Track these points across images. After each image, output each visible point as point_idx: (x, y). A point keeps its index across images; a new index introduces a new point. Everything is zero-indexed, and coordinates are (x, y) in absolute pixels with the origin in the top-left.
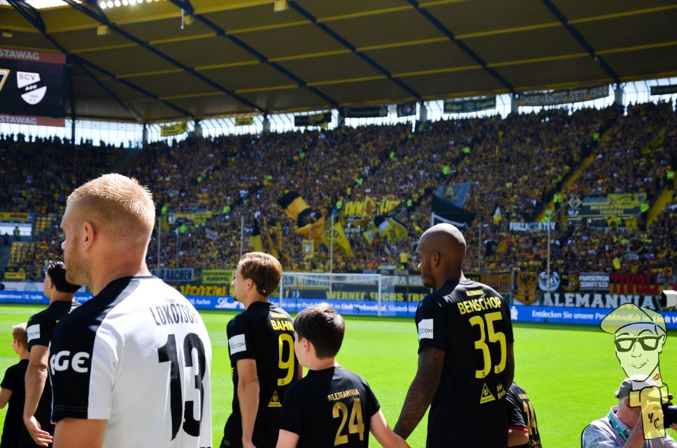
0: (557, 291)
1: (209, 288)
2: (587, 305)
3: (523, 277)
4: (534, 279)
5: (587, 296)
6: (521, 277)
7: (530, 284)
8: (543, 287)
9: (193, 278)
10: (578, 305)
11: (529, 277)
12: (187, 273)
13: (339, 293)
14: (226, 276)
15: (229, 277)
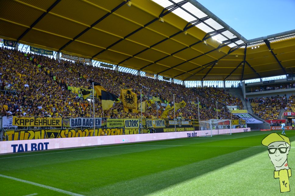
1: (113, 130)
9: (101, 124)
12: (97, 121)
13: (167, 129)
14: (121, 122)
15: (123, 123)
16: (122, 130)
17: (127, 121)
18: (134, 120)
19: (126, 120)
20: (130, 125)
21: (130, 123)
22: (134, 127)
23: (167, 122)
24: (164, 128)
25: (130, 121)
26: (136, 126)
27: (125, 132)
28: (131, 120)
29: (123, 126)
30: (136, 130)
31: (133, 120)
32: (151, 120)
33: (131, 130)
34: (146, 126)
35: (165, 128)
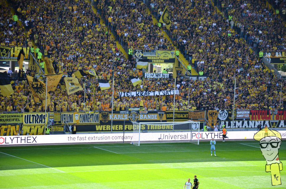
0: (227, 120)
1: (4, 127)
2: (241, 127)
3: (210, 113)
4: (216, 114)
5: (241, 122)
6: (209, 113)
7: (214, 117)
8: (220, 118)
10: (237, 127)
11: (213, 113)
13: (104, 126)
14: (18, 118)
15: (20, 119)
16: (18, 126)
17: (28, 115)
18: (40, 114)
19: (26, 114)
20: (31, 121)
21: (33, 118)
22: (39, 124)
23: (105, 116)
24: (98, 125)
25: (33, 116)
26: (42, 122)
27: (23, 129)
28: (35, 114)
29: (20, 122)
30: (41, 127)
31: (38, 115)
32: (71, 114)
33: (33, 127)
34: (60, 122)
35: (100, 125)
